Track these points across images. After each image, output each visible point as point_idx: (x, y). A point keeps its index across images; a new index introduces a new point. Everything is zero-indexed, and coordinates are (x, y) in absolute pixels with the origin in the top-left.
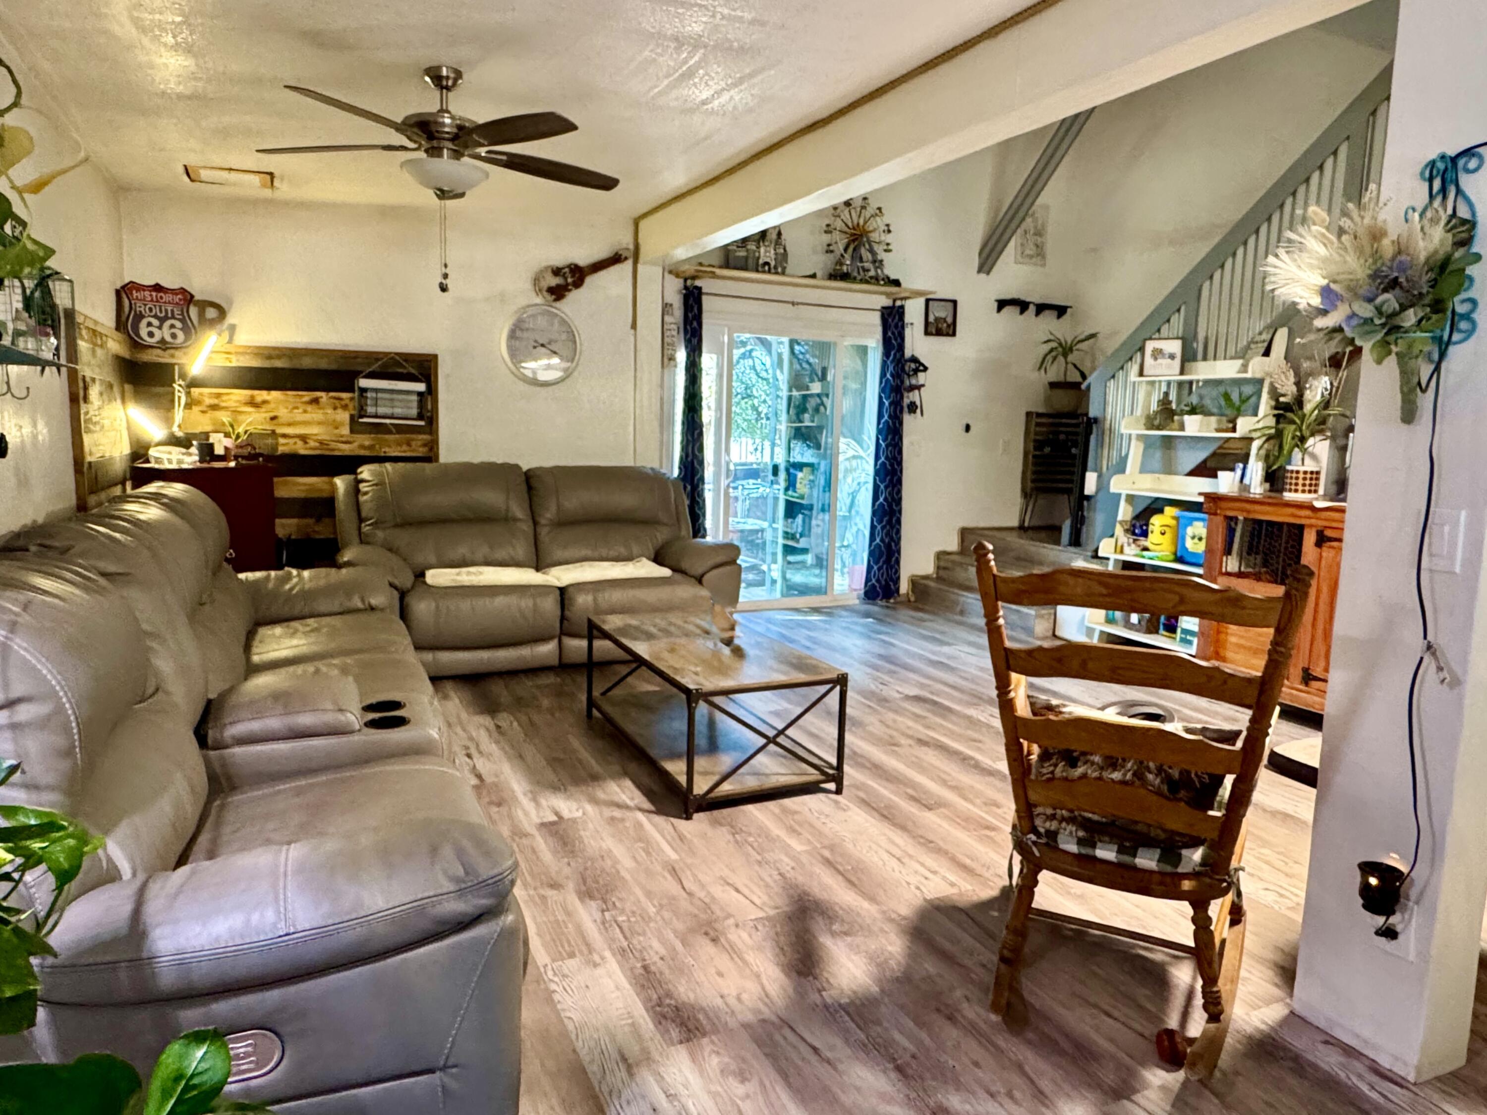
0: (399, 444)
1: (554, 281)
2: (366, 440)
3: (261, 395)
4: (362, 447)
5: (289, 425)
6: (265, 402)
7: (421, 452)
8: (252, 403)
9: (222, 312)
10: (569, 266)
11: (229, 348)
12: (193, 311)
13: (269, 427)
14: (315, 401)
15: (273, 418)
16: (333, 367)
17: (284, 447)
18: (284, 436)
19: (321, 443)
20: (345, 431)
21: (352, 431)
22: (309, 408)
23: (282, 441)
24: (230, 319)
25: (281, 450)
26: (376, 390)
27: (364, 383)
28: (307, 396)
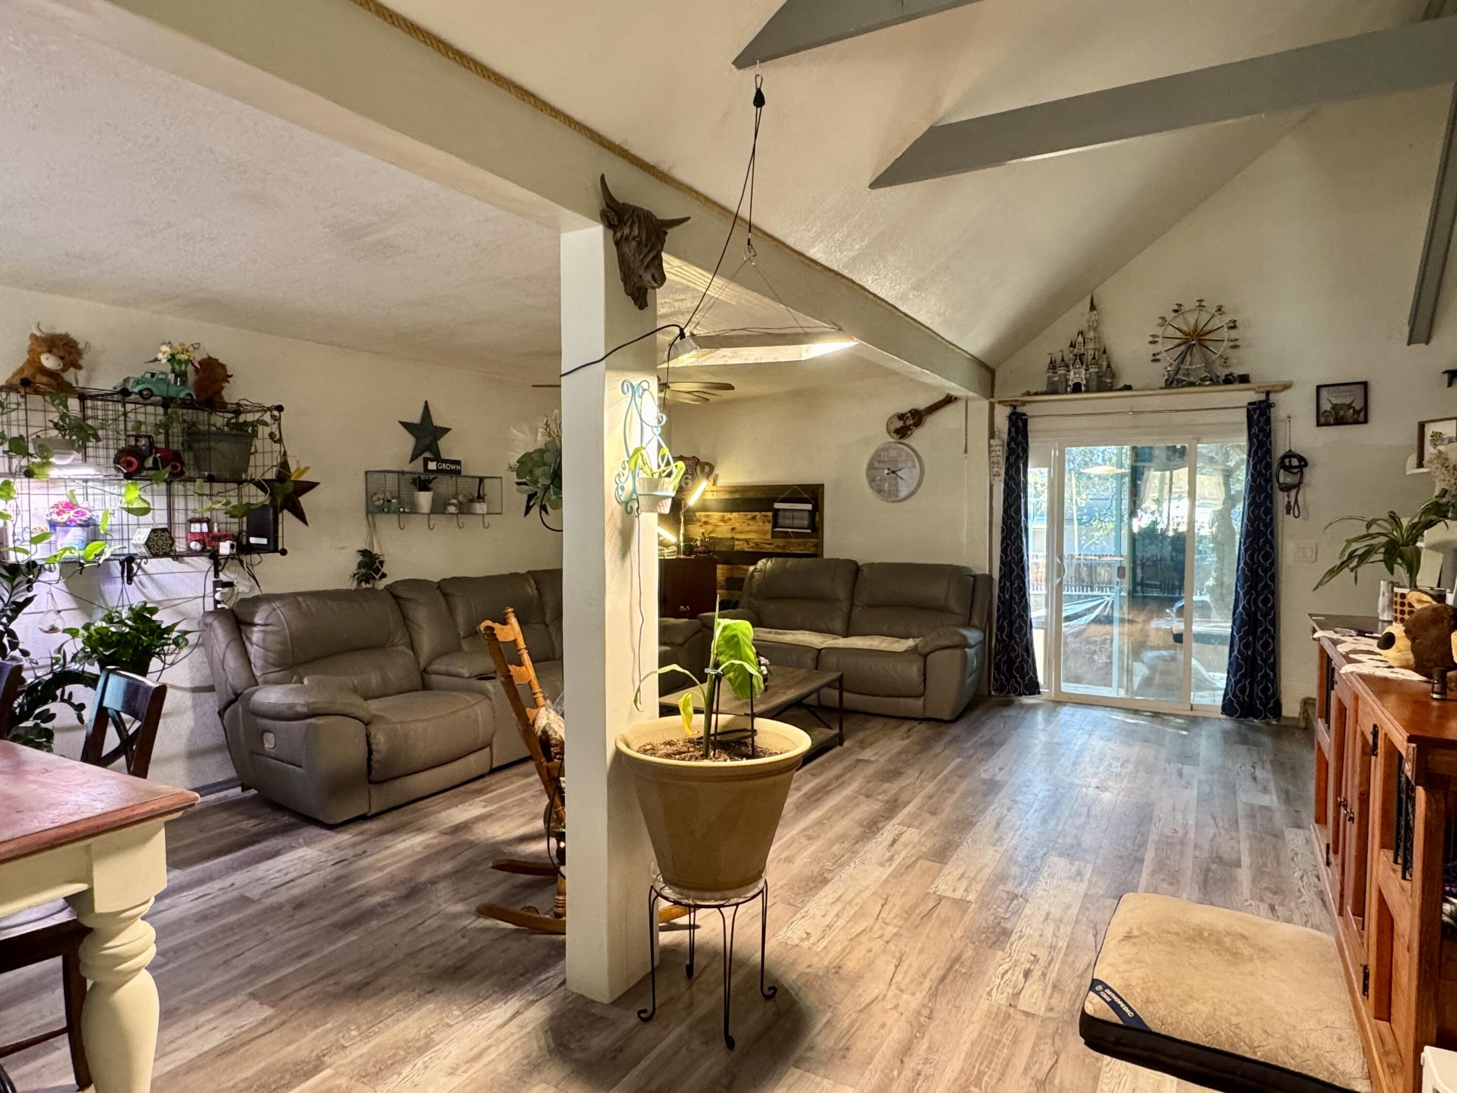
0: (799, 545)
1: (899, 424)
2: (780, 542)
3: (728, 515)
4: (778, 546)
5: (741, 533)
6: (730, 519)
7: (812, 551)
8: (723, 520)
9: (712, 468)
10: (910, 412)
11: (714, 488)
12: (698, 468)
13: (729, 536)
14: (754, 518)
15: (733, 529)
16: (764, 496)
17: (739, 546)
18: (738, 540)
19: (757, 544)
20: (769, 536)
21: (773, 537)
22: (750, 522)
23: (737, 543)
24: (716, 472)
25: (736, 548)
26: (784, 510)
27: (777, 506)
28: (750, 515)
